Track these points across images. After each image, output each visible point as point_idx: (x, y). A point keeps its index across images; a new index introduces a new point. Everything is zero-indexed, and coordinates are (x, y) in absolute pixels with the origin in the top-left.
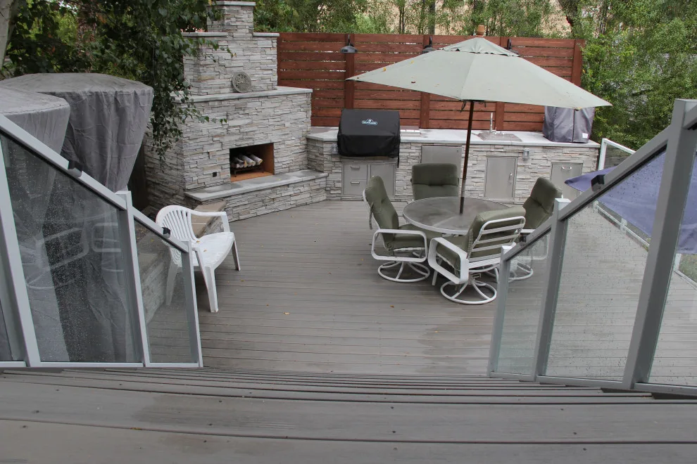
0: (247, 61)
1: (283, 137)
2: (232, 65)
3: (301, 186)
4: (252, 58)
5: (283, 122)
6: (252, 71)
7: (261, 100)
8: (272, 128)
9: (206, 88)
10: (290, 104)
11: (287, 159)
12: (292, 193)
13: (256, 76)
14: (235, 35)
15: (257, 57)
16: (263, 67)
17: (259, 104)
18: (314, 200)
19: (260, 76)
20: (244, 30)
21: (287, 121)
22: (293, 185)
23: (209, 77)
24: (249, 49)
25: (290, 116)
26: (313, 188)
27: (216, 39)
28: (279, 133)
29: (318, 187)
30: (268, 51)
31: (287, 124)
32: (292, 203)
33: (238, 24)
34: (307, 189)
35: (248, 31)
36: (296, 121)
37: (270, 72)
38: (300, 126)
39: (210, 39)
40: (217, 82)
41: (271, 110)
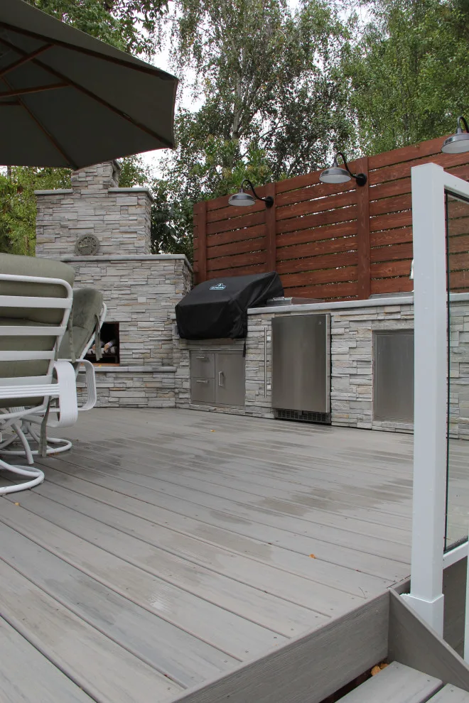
0: (101, 222)
1: (134, 316)
2: (78, 226)
3: (128, 379)
4: (107, 218)
5: (135, 296)
6: (107, 234)
7: (100, 265)
8: (117, 301)
9: (41, 252)
10: (148, 272)
11: (141, 346)
12: (112, 385)
13: (112, 240)
14: (83, 191)
15: (115, 216)
16: (123, 229)
17: (98, 270)
18: (152, 404)
19: (119, 240)
20: (95, 186)
21: (141, 296)
22: (114, 375)
23: (47, 240)
24: (102, 208)
25: (145, 289)
26: (149, 385)
27: (58, 197)
28: (128, 309)
29: (158, 385)
30: (132, 210)
31: (142, 300)
32: (111, 400)
33: (88, 179)
34: (138, 384)
35: (101, 187)
36: (157, 297)
37: (135, 235)
38: (163, 304)
39: (50, 197)
40: (59, 245)
41: (116, 279)
